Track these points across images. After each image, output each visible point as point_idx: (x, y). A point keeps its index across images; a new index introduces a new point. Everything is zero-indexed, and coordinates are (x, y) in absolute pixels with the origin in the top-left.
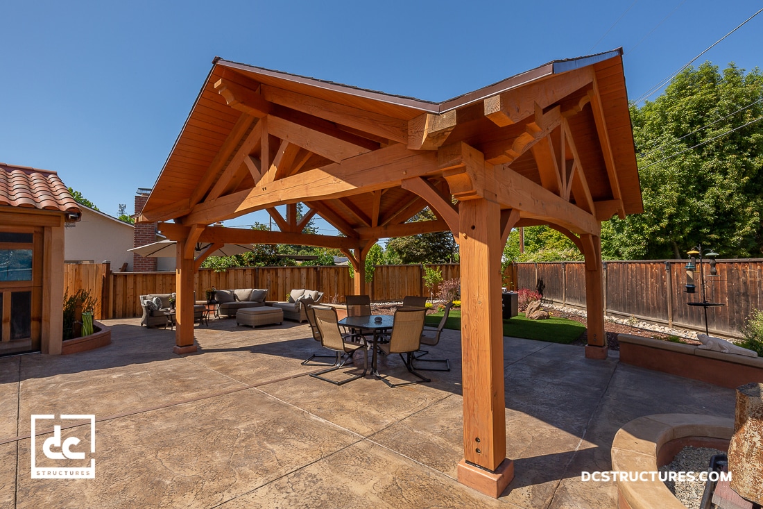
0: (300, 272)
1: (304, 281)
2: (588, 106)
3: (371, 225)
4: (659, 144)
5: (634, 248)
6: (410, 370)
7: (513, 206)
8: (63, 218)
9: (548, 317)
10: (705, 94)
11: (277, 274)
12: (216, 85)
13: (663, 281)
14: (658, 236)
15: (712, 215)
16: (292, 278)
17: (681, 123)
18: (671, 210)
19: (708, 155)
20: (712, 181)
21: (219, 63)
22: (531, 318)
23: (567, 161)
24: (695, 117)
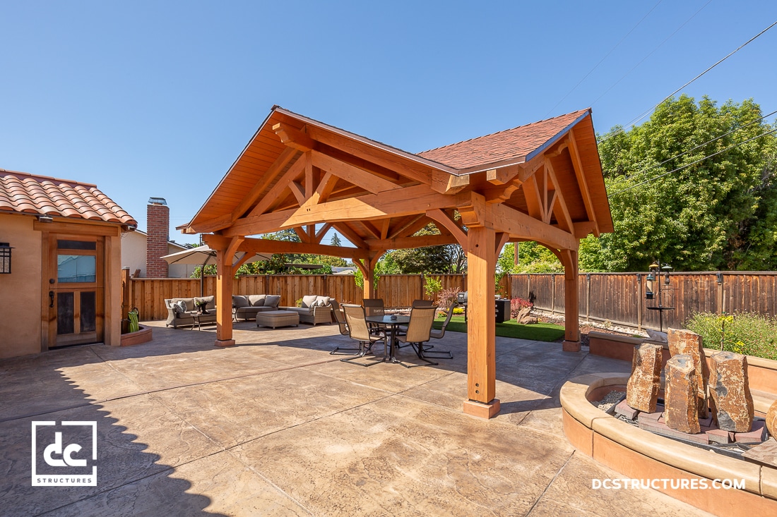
0: (308, 280)
1: (311, 288)
2: (566, 150)
3: (380, 237)
4: (642, 166)
5: (616, 261)
6: (420, 357)
7: (505, 231)
8: (120, 229)
9: (537, 322)
10: (684, 123)
11: (286, 281)
12: (275, 127)
13: (635, 291)
14: (638, 250)
15: (684, 233)
16: (301, 285)
17: (662, 149)
18: (649, 228)
19: (685, 179)
20: (686, 202)
21: (277, 110)
22: (522, 323)
23: (549, 191)
24: (674, 143)
